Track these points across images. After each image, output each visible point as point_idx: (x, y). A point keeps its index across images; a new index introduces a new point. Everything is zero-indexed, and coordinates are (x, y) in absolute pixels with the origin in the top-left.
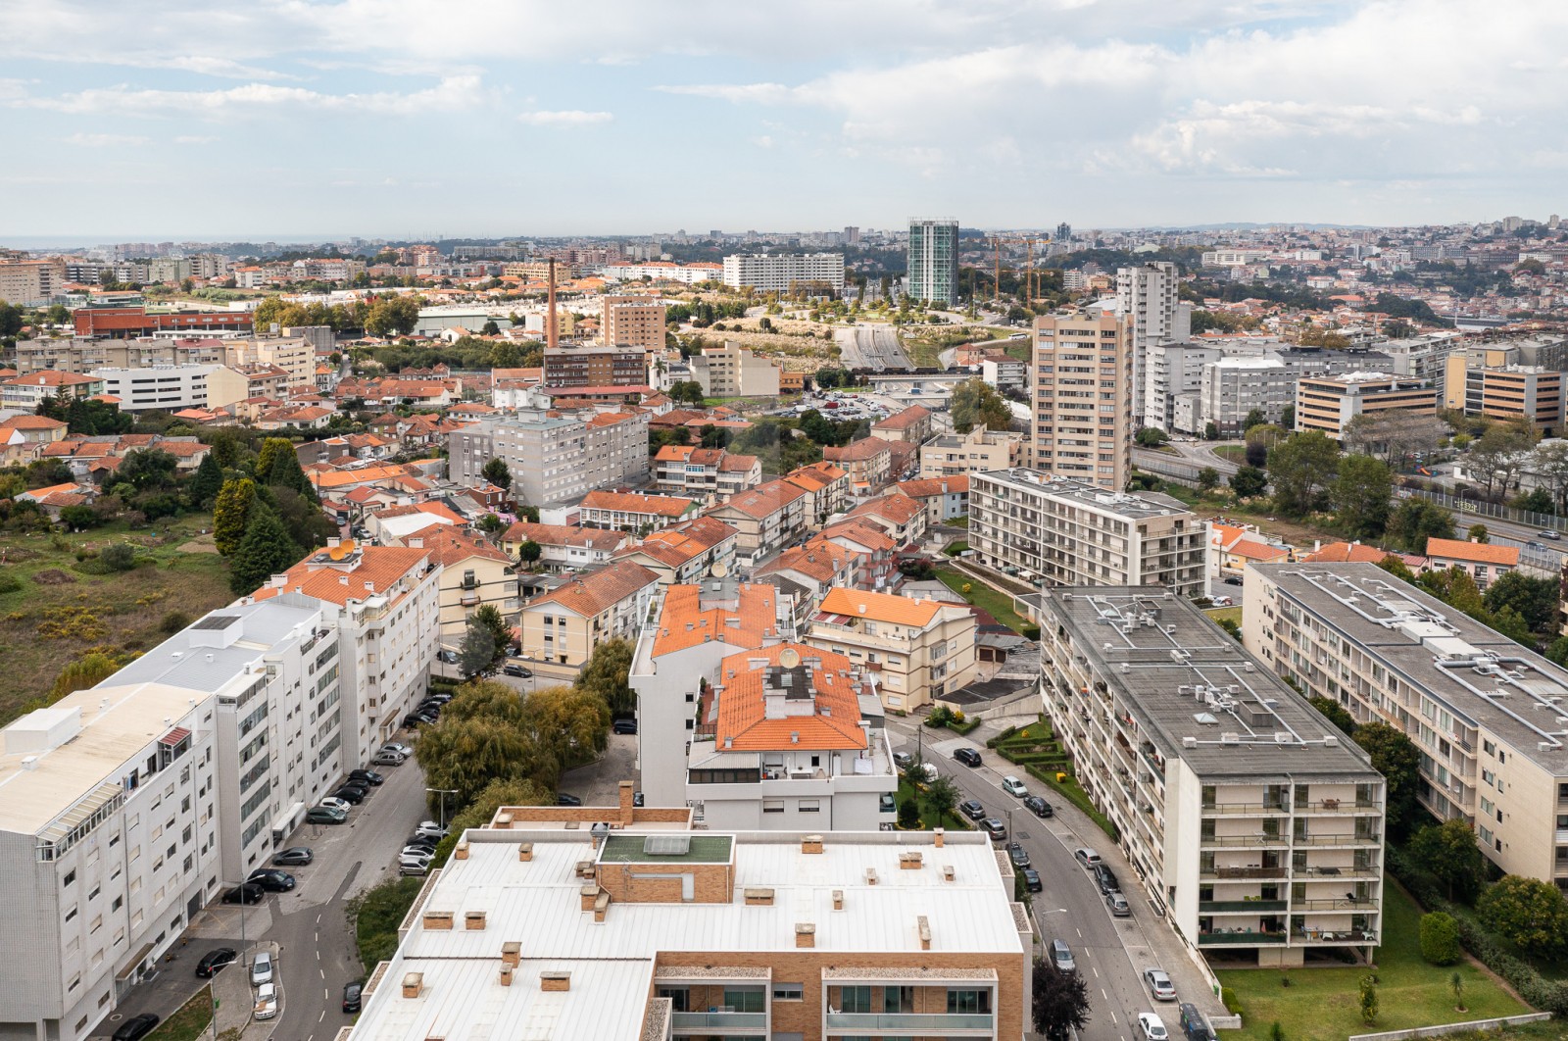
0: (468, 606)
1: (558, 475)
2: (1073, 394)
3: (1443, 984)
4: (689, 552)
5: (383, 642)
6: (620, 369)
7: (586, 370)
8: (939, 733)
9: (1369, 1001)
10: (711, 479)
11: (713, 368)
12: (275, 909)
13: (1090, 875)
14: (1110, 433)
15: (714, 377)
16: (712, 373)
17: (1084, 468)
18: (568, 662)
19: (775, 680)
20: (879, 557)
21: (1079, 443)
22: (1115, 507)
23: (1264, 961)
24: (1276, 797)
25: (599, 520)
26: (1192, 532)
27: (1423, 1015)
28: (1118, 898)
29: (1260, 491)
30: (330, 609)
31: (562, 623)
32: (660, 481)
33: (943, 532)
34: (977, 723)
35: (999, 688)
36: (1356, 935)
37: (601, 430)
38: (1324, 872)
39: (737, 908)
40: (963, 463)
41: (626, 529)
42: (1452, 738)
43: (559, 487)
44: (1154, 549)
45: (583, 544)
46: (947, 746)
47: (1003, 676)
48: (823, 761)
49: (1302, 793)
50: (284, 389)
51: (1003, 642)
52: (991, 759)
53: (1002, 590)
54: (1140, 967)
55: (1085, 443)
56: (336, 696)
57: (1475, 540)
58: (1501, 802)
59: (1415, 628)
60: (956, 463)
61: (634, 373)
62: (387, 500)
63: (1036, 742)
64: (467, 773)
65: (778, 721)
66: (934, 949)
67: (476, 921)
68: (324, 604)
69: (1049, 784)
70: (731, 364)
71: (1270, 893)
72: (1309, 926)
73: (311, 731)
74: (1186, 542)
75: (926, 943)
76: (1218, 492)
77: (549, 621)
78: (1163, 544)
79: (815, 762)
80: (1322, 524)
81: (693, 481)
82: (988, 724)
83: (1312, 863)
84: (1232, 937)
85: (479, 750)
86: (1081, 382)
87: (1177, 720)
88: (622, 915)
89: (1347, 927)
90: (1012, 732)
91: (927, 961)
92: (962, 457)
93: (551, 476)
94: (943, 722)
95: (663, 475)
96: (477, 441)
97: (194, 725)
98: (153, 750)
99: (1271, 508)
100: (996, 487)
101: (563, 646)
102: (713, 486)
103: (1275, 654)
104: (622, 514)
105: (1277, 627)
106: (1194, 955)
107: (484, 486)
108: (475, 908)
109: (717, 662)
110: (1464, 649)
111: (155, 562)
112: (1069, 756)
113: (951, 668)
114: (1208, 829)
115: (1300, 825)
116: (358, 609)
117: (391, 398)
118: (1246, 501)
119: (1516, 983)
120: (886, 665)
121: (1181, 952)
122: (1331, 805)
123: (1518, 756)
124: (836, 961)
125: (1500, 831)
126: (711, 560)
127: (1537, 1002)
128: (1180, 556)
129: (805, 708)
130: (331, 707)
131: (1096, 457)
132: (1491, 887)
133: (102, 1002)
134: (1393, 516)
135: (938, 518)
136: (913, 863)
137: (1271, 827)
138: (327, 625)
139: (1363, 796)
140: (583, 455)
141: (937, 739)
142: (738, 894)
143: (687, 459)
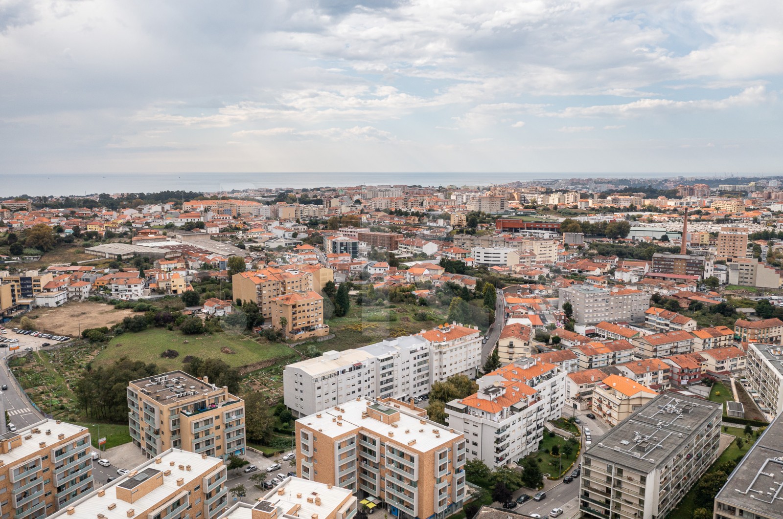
0: (510, 354)
1: (593, 312)
5: (444, 356)
6: (690, 267)
7: (672, 265)
10: (667, 325)
11: (741, 271)
15: (741, 275)
16: (740, 273)
32: (646, 322)
37: (619, 296)
50: (534, 261)
56: (427, 368)
61: (697, 269)
62: (523, 311)
70: (752, 270)
73: (413, 376)
81: (659, 324)
93: (589, 312)
95: (647, 320)
96: (567, 294)
98: (351, 366)
102: (667, 328)
116: (437, 344)
120: (613, 407)
138: (427, 347)
140: (607, 306)
143: (658, 314)
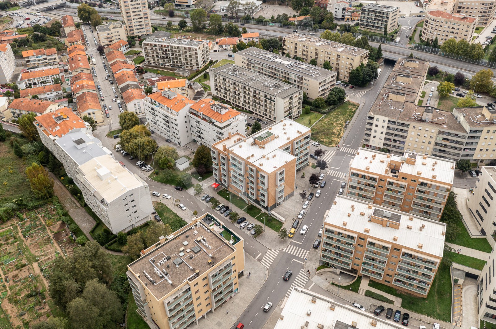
2: (135, 8)
10: (45, 59)
14: (147, 18)
17: (142, 29)
21: (139, 22)
22: (189, 44)
30: (84, 129)
31: (94, 113)
32: (28, 63)
37: (6, 53)
40: (112, 35)
55: (141, 22)
77: (89, 114)
81: (39, 61)
86: (137, 4)
95: (28, 61)
101: (95, 119)
102: (47, 61)
104: (40, 78)
131: (145, 25)
140: (7, 63)
143: (35, 54)
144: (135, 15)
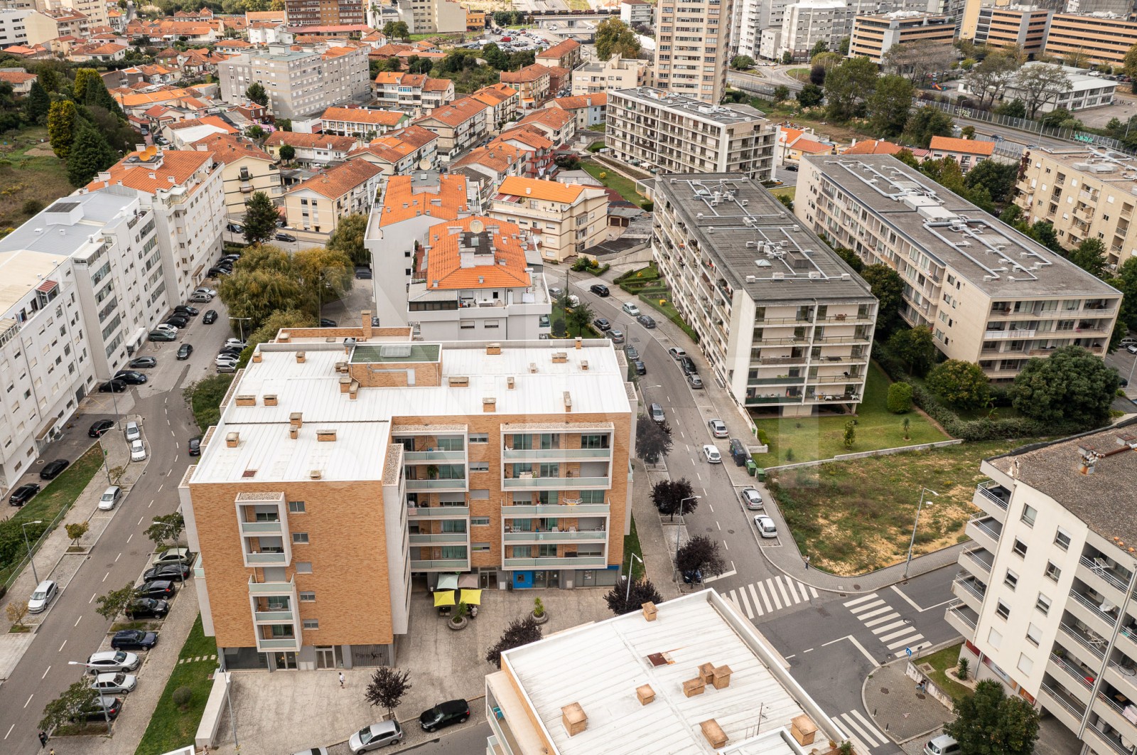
0: (245, 192)
1: (303, 96)
2: (687, 29)
3: (898, 425)
4: (403, 152)
5: (188, 218)
6: (344, 12)
7: (318, 12)
8: (581, 275)
9: (850, 435)
10: (416, 97)
11: (416, 11)
12: (136, 395)
13: (678, 364)
14: (712, 60)
15: (417, 18)
16: (415, 14)
17: (692, 86)
18: (321, 231)
19: (467, 241)
20: (540, 154)
21: (689, 67)
22: (712, 116)
23: (786, 414)
24: (805, 313)
25: (336, 129)
26: (766, 133)
27: (882, 442)
28: (695, 378)
29: (817, 103)
30: (145, 196)
31: (314, 204)
32: (379, 99)
33: (587, 135)
34: (607, 268)
35: (623, 244)
36: (847, 397)
37: (332, 60)
38: (831, 359)
39: (444, 389)
40: (603, 84)
41: (356, 135)
42: (927, 273)
43: (305, 104)
44: (738, 146)
45: (326, 147)
46: (586, 283)
47: (626, 236)
48: (501, 295)
49: (822, 311)
50: (85, 29)
51: (627, 213)
52: (616, 292)
53: (628, 177)
54: (706, 419)
55: (694, 68)
56: (158, 256)
57: (965, 137)
58: (952, 314)
59: (913, 200)
60: (598, 83)
61: (356, 14)
62: (176, 115)
63: (647, 280)
64: (256, 307)
65: (470, 269)
66: (574, 411)
67: (271, 400)
68: (140, 193)
69: (655, 307)
70: (429, 7)
71: (794, 373)
72: (817, 392)
73: (143, 280)
74: (761, 140)
75: (568, 408)
76: (787, 103)
77: (305, 202)
78: (745, 142)
79: (495, 295)
80: (859, 126)
81: (404, 99)
82: (614, 268)
83: (823, 354)
84: (767, 400)
85: (263, 292)
86: (694, 20)
87: (743, 264)
88: (367, 395)
89: (842, 392)
90: (631, 273)
91: (569, 418)
92: (602, 79)
93: (298, 96)
94: (584, 268)
95: (381, 95)
96: (240, 69)
97: (59, 278)
98: (33, 296)
99: (824, 115)
100: (626, 102)
101: (316, 220)
102: (419, 102)
103: (815, 219)
104: (353, 124)
105: (819, 201)
106: (741, 411)
107: (247, 104)
108: (270, 393)
109: (426, 229)
110: (944, 213)
111: (10, 164)
112: (670, 288)
113: (590, 231)
114: (758, 334)
115: (819, 331)
116: (165, 196)
117: (170, 36)
118: (806, 110)
119: (943, 423)
120: (545, 230)
121: (733, 409)
122: (841, 318)
123: (968, 284)
124: (508, 420)
125: (949, 333)
126: (419, 157)
127: (954, 433)
128: (756, 151)
129: (488, 260)
130: (155, 264)
131: (701, 78)
132: (937, 367)
133: (29, 453)
134: (910, 120)
135: (584, 125)
136: (561, 359)
137: (800, 332)
138: (145, 208)
139: (863, 312)
140: (320, 80)
141: (579, 279)
142: (444, 380)
143: (399, 82)
144: (681, 48)
